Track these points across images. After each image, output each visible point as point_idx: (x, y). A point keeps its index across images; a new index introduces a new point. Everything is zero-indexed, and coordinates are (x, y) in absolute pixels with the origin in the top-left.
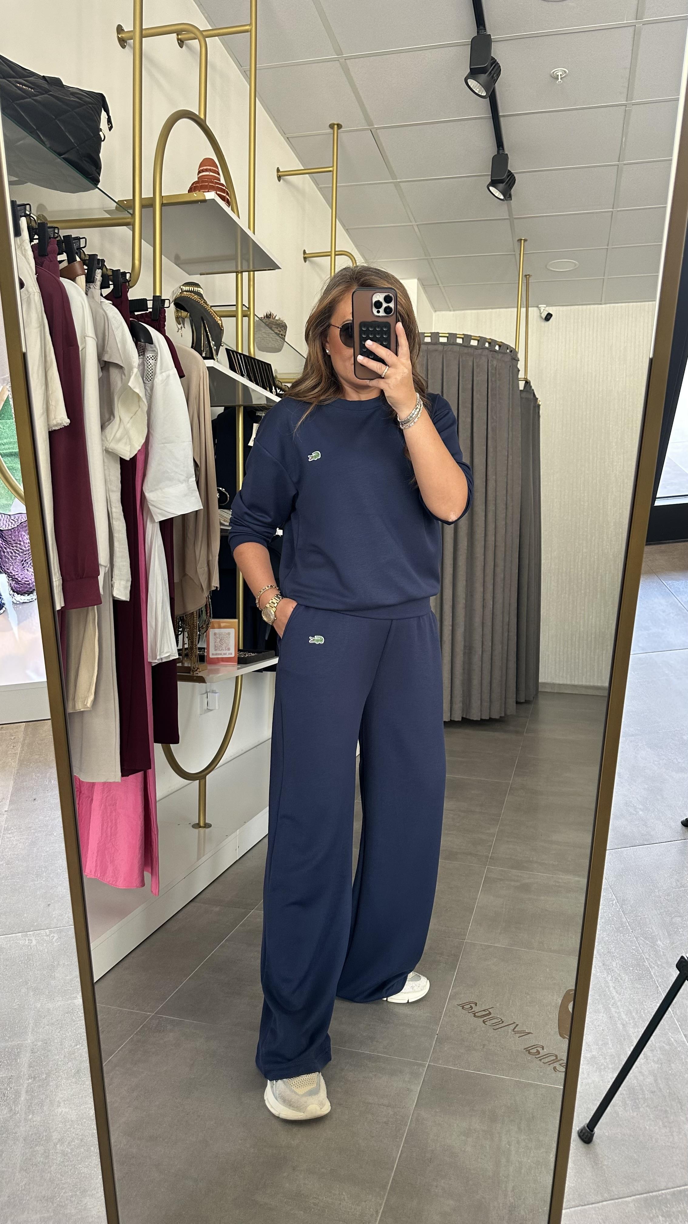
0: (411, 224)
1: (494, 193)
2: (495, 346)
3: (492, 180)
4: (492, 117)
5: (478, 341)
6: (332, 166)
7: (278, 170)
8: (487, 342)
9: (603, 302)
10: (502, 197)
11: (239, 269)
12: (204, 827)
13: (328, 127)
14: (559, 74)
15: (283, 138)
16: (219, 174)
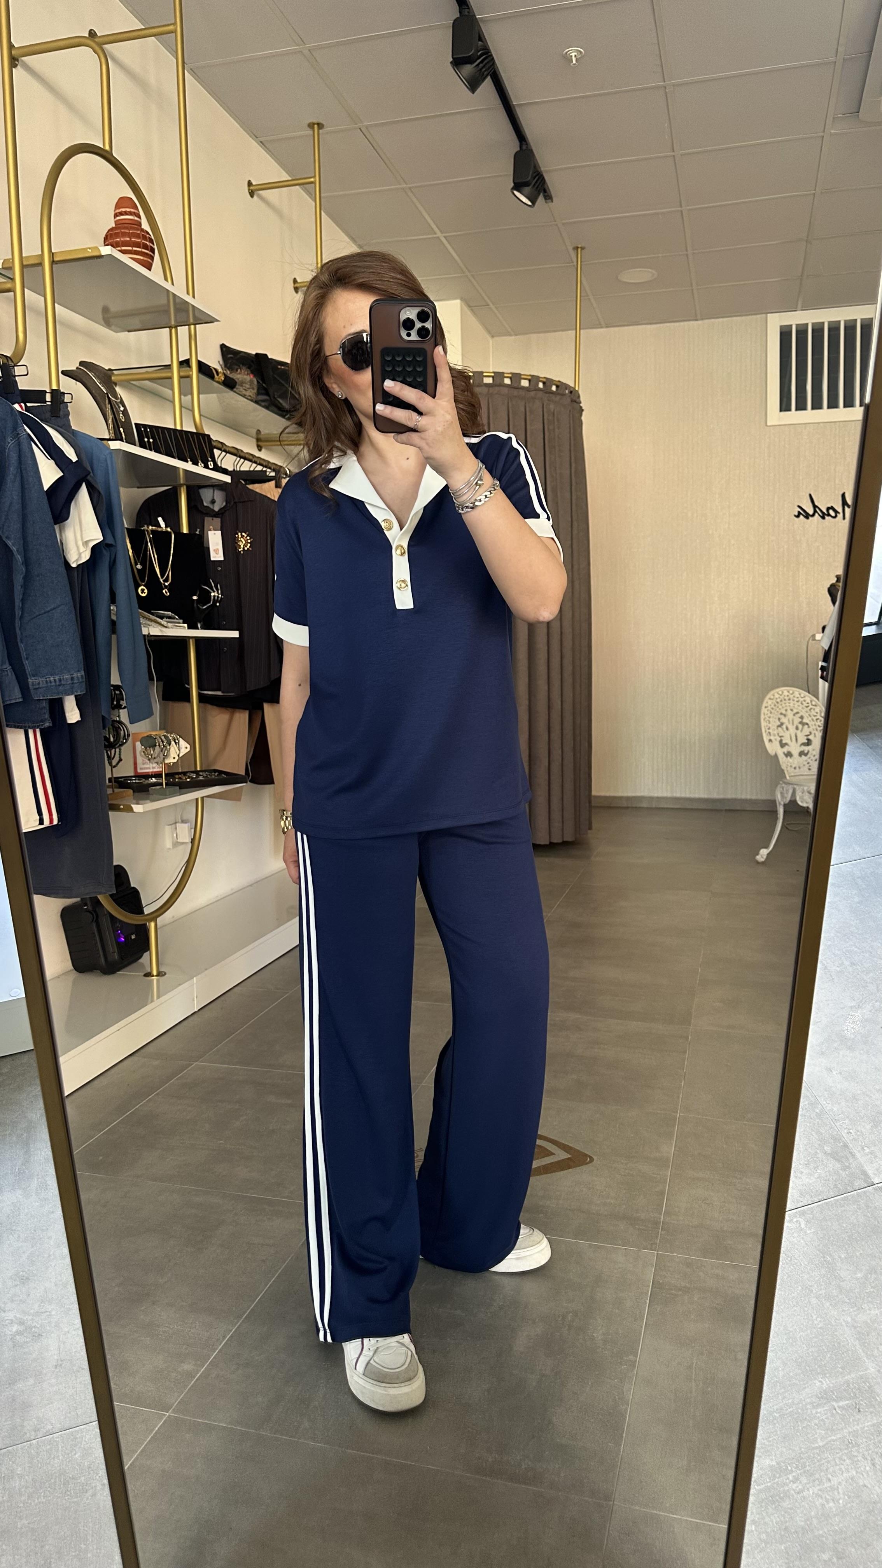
0: (435, 236)
1: (521, 199)
2: (552, 386)
3: (514, 183)
4: (504, 110)
5: (530, 380)
6: (313, 175)
7: (250, 184)
8: (541, 381)
9: (699, 317)
10: (530, 203)
11: (173, 323)
12: (157, 976)
13: (307, 126)
14: (573, 54)
15: (256, 143)
16: (140, 217)
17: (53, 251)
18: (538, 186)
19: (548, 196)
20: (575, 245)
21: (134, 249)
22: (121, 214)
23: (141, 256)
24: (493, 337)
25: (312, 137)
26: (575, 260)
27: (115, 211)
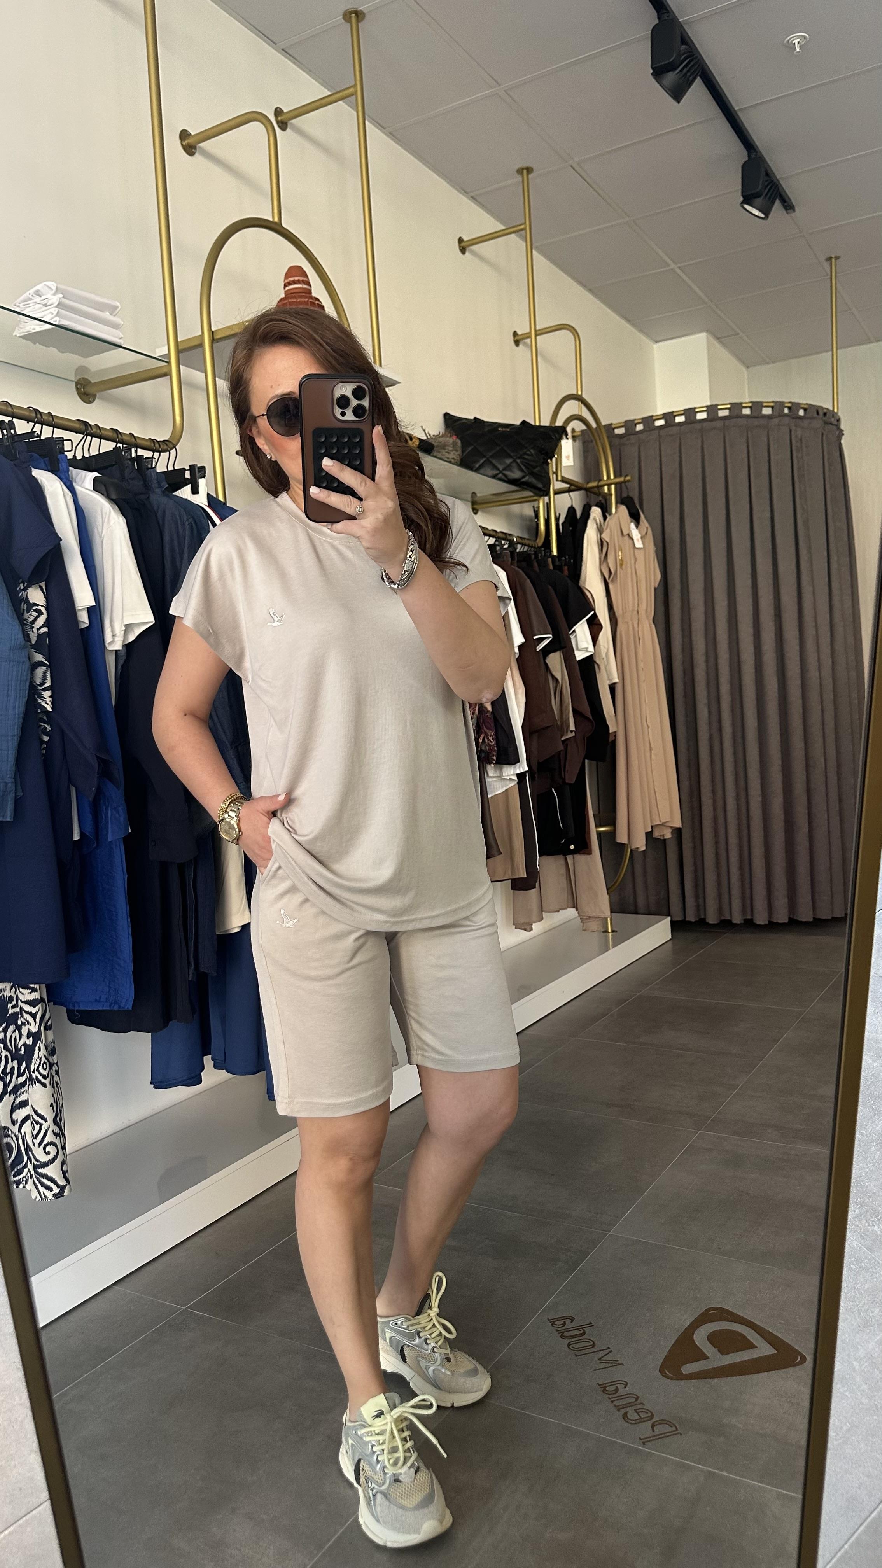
0: (669, 268)
1: (753, 212)
2: (798, 411)
3: (743, 196)
4: (723, 116)
5: (772, 407)
7: (461, 240)
8: (786, 406)
10: (763, 216)
13: (516, 173)
14: (796, 42)
15: (465, 198)
16: (309, 285)
17: (213, 329)
18: (772, 195)
19: (788, 205)
20: (826, 257)
22: (289, 284)
24: (748, 367)
25: (521, 184)
26: (829, 273)
27: (284, 281)
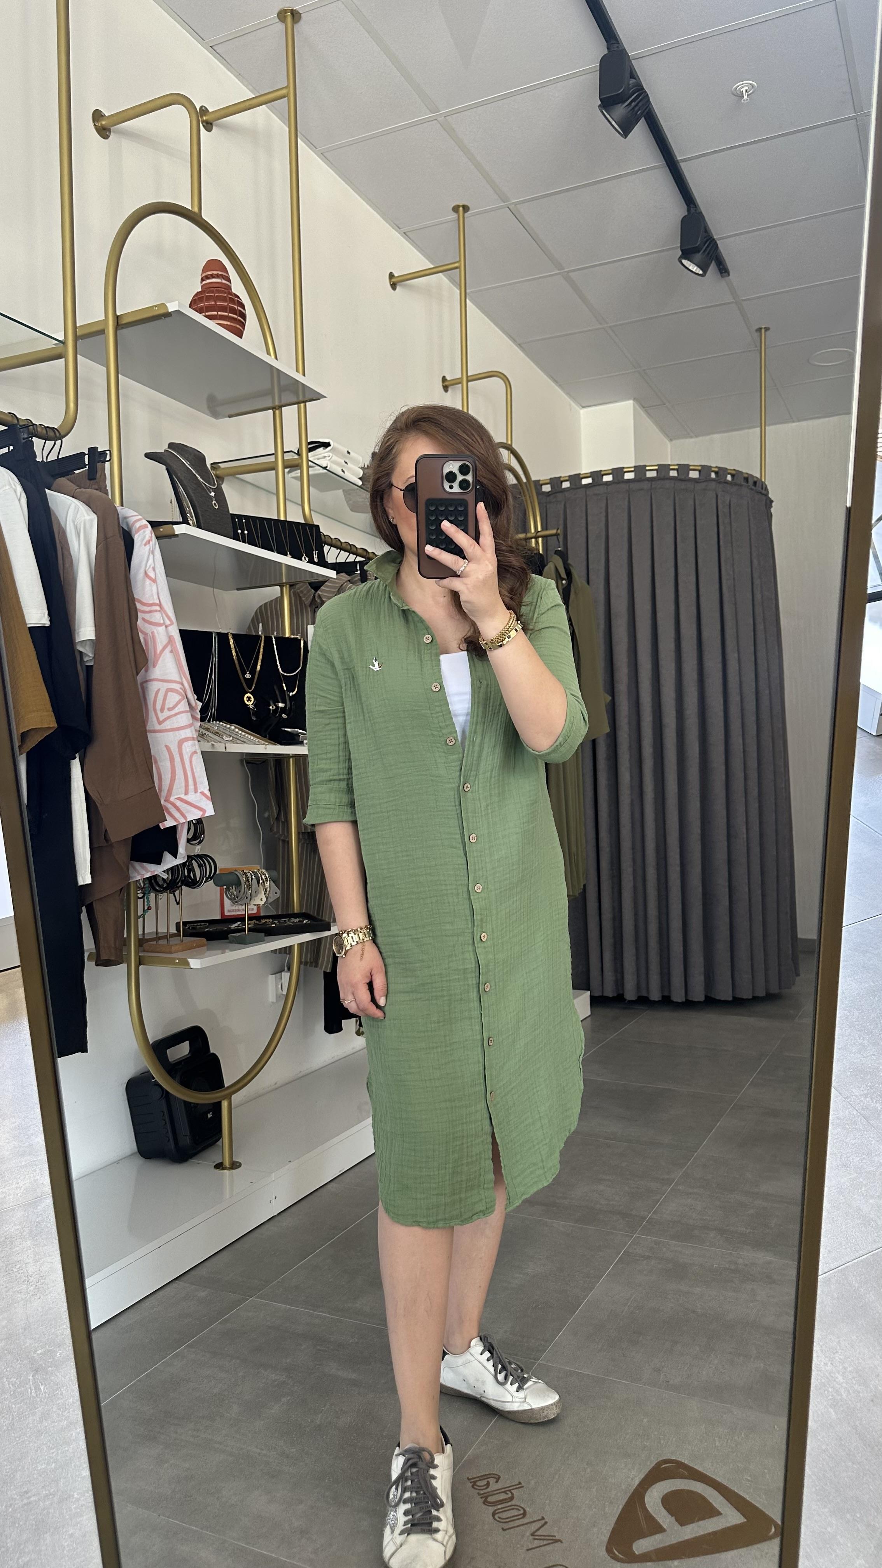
1: (690, 268)
2: (726, 477)
3: (682, 251)
4: (666, 165)
5: (700, 471)
6: (458, 260)
7: (391, 276)
8: (713, 471)
10: (701, 272)
11: (277, 403)
12: (229, 1168)
13: (452, 211)
14: (744, 90)
15: (398, 234)
16: (229, 281)
17: (118, 313)
18: (708, 254)
19: (723, 269)
20: (758, 327)
21: (219, 313)
22: (207, 277)
23: (228, 321)
24: (671, 440)
25: (457, 222)
26: (758, 345)
27: (201, 275)
